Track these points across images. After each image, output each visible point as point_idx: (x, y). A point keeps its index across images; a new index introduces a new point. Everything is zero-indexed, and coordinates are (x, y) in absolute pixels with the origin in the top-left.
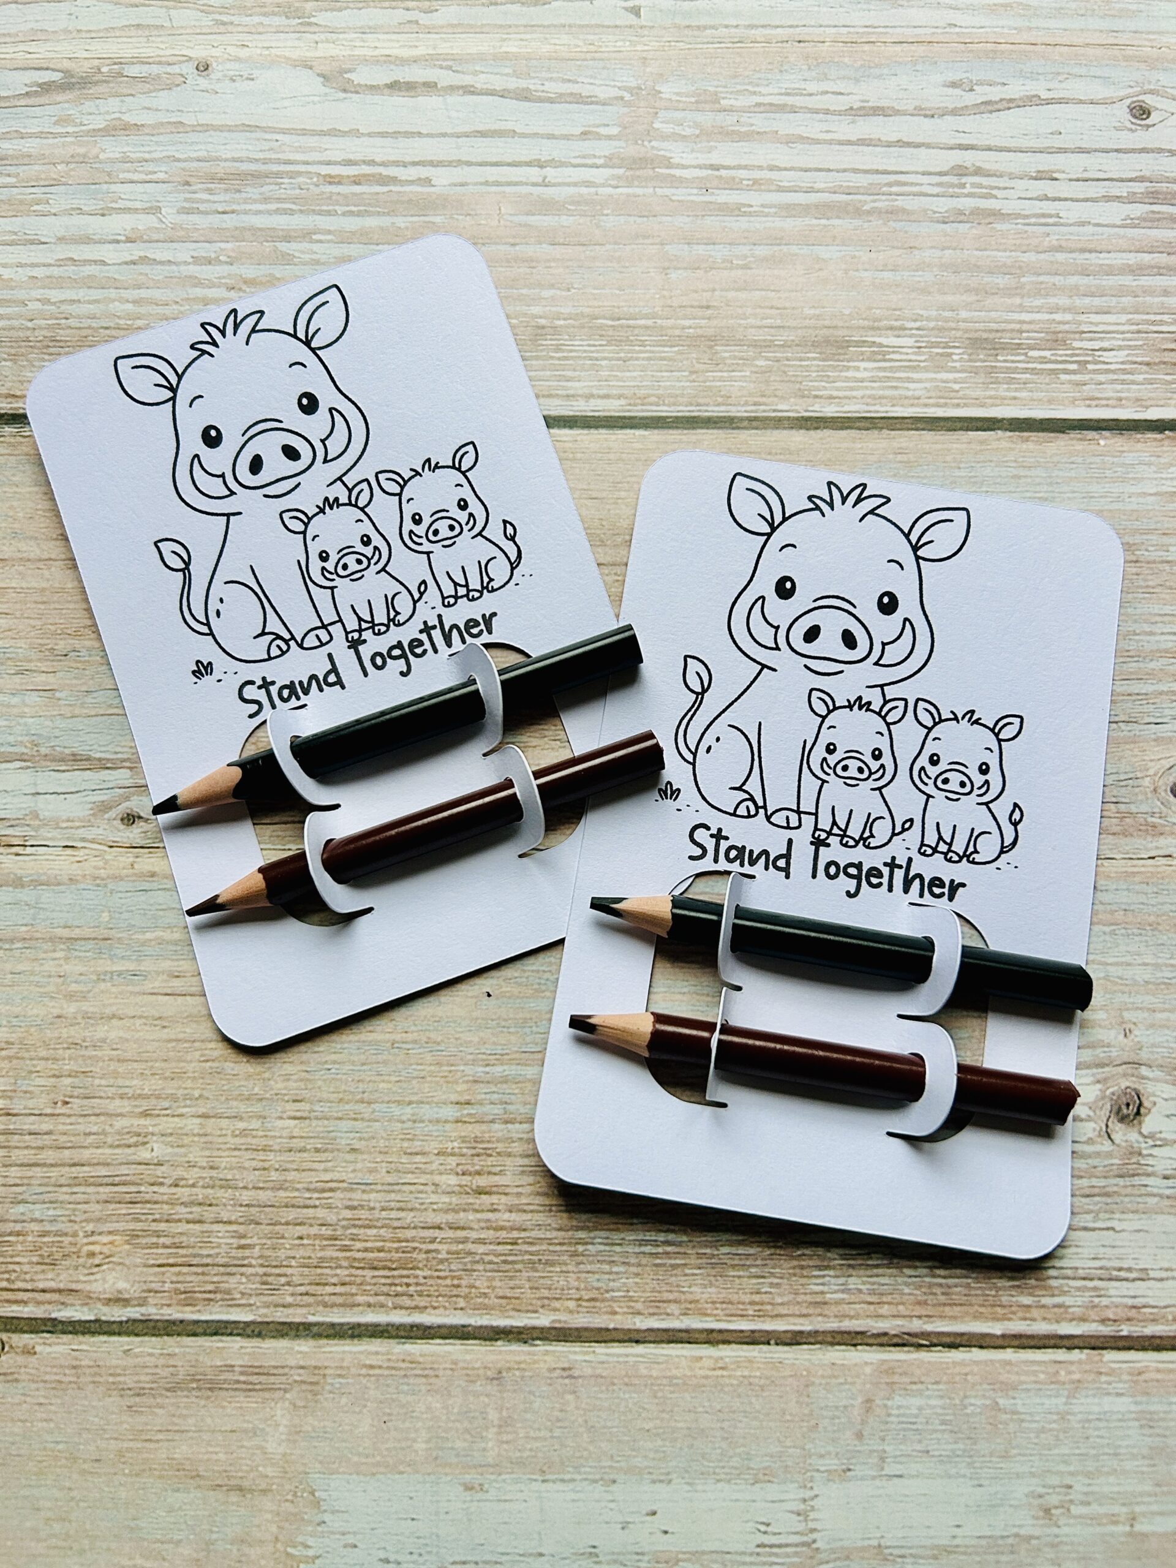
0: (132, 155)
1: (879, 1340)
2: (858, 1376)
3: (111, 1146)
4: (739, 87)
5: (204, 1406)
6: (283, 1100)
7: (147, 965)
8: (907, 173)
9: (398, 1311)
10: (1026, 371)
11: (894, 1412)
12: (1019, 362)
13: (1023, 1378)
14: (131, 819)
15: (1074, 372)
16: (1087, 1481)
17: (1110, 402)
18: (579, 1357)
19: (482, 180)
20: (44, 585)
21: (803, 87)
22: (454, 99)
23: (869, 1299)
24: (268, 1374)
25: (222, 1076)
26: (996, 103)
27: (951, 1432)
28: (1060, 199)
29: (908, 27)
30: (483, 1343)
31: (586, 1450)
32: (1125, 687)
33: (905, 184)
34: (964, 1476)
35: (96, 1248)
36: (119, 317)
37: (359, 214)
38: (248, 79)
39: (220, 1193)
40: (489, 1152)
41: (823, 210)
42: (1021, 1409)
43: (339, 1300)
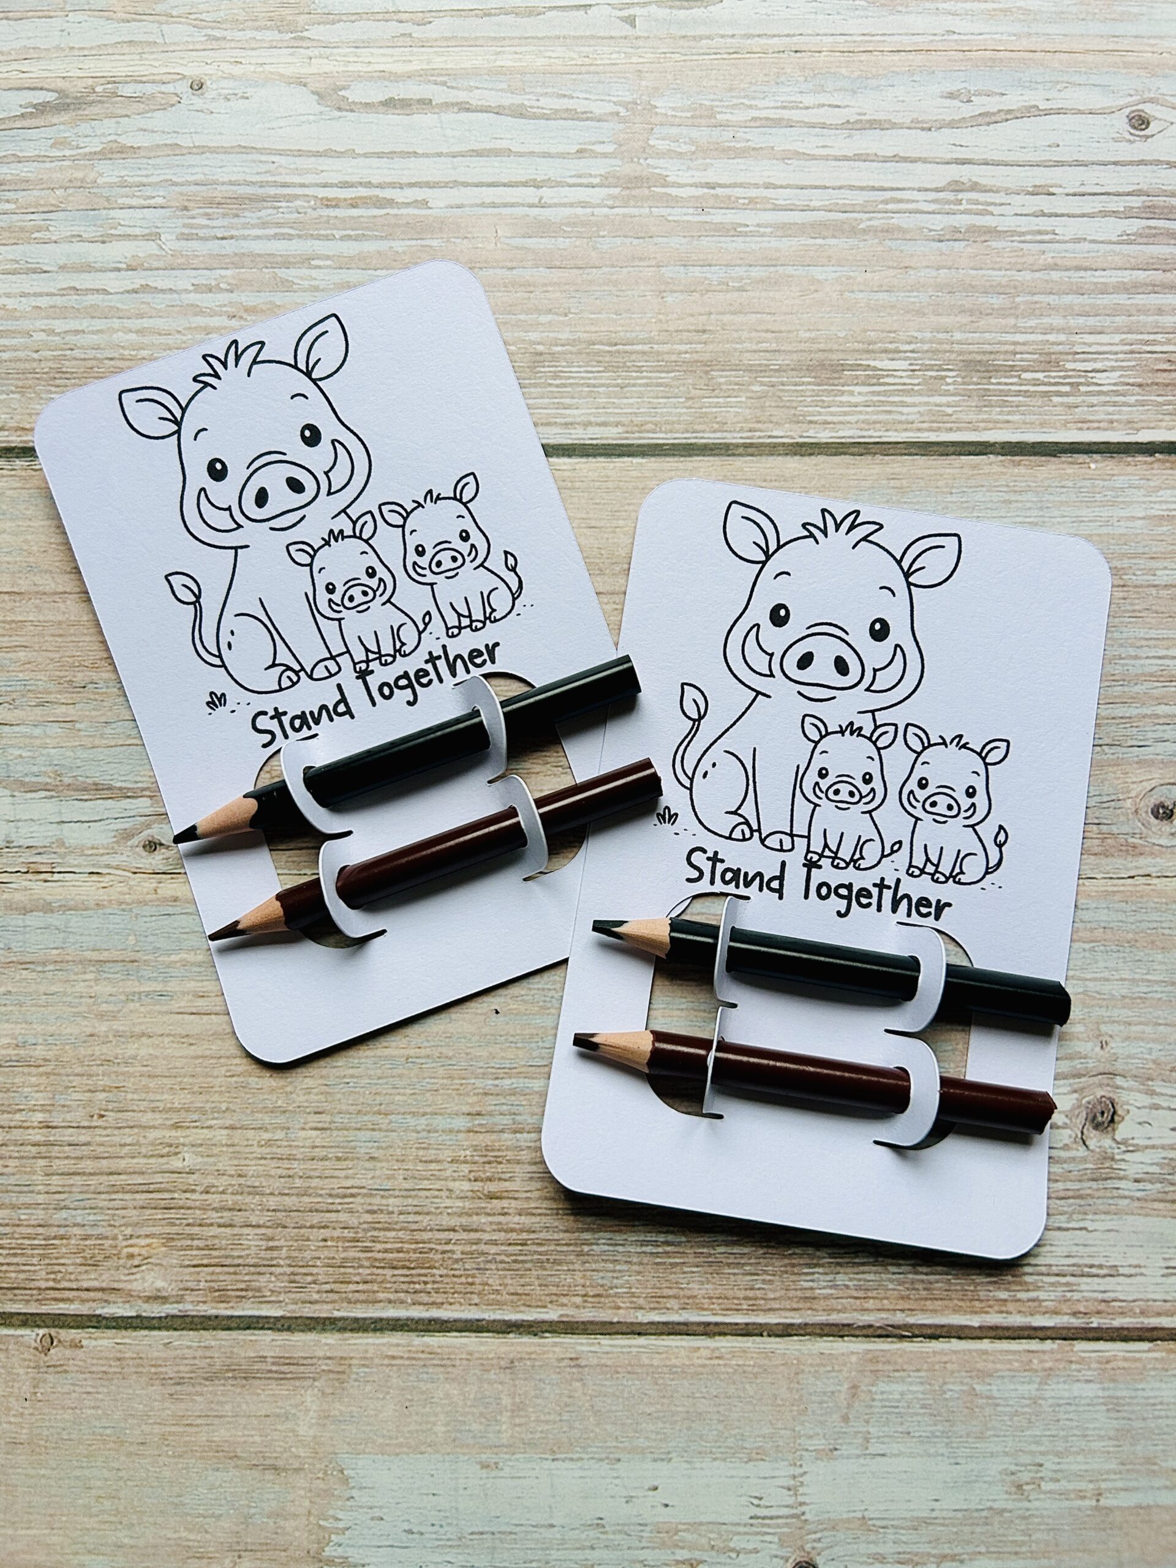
0: (129, 179)
1: (865, 1332)
2: (844, 1365)
3: (145, 1156)
4: (735, 101)
5: (240, 1394)
6: (305, 1112)
7: (173, 986)
8: (904, 189)
9: (417, 1307)
10: (1018, 393)
11: (877, 1397)
12: (1011, 384)
13: (998, 1366)
14: (152, 846)
15: (1067, 394)
16: (1057, 1460)
17: (1102, 425)
18: (585, 1348)
19: (479, 201)
20: (60, 618)
21: (799, 100)
22: (449, 117)
23: (855, 1294)
24: (297, 1364)
25: (246, 1090)
26: (994, 114)
27: (931, 1415)
28: (1057, 215)
29: (906, 34)
30: (496, 1335)
31: (592, 1431)
32: (1109, 711)
33: (900, 201)
34: (942, 1455)
35: (135, 1250)
36: (123, 347)
37: (356, 239)
38: (243, 97)
39: (248, 1199)
40: (499, 1160)
41: (818, 229)
42: (996, 1394)
43: (362, 1297)
